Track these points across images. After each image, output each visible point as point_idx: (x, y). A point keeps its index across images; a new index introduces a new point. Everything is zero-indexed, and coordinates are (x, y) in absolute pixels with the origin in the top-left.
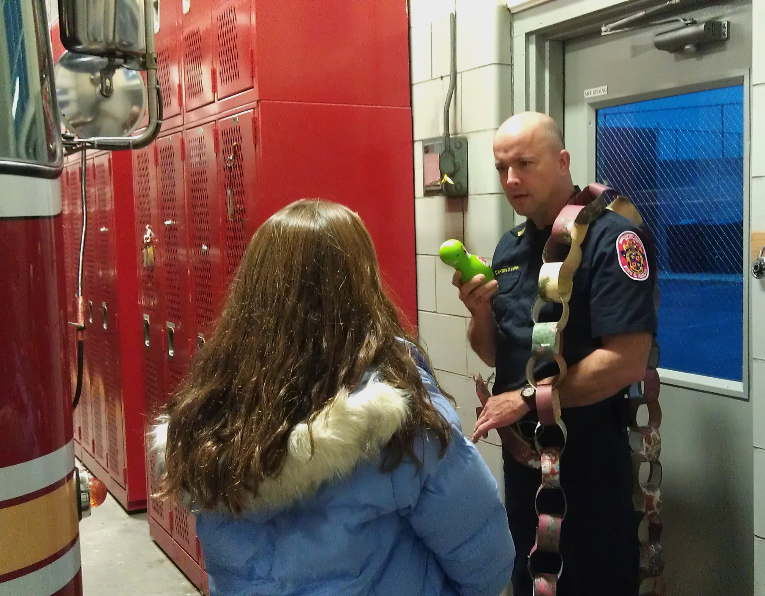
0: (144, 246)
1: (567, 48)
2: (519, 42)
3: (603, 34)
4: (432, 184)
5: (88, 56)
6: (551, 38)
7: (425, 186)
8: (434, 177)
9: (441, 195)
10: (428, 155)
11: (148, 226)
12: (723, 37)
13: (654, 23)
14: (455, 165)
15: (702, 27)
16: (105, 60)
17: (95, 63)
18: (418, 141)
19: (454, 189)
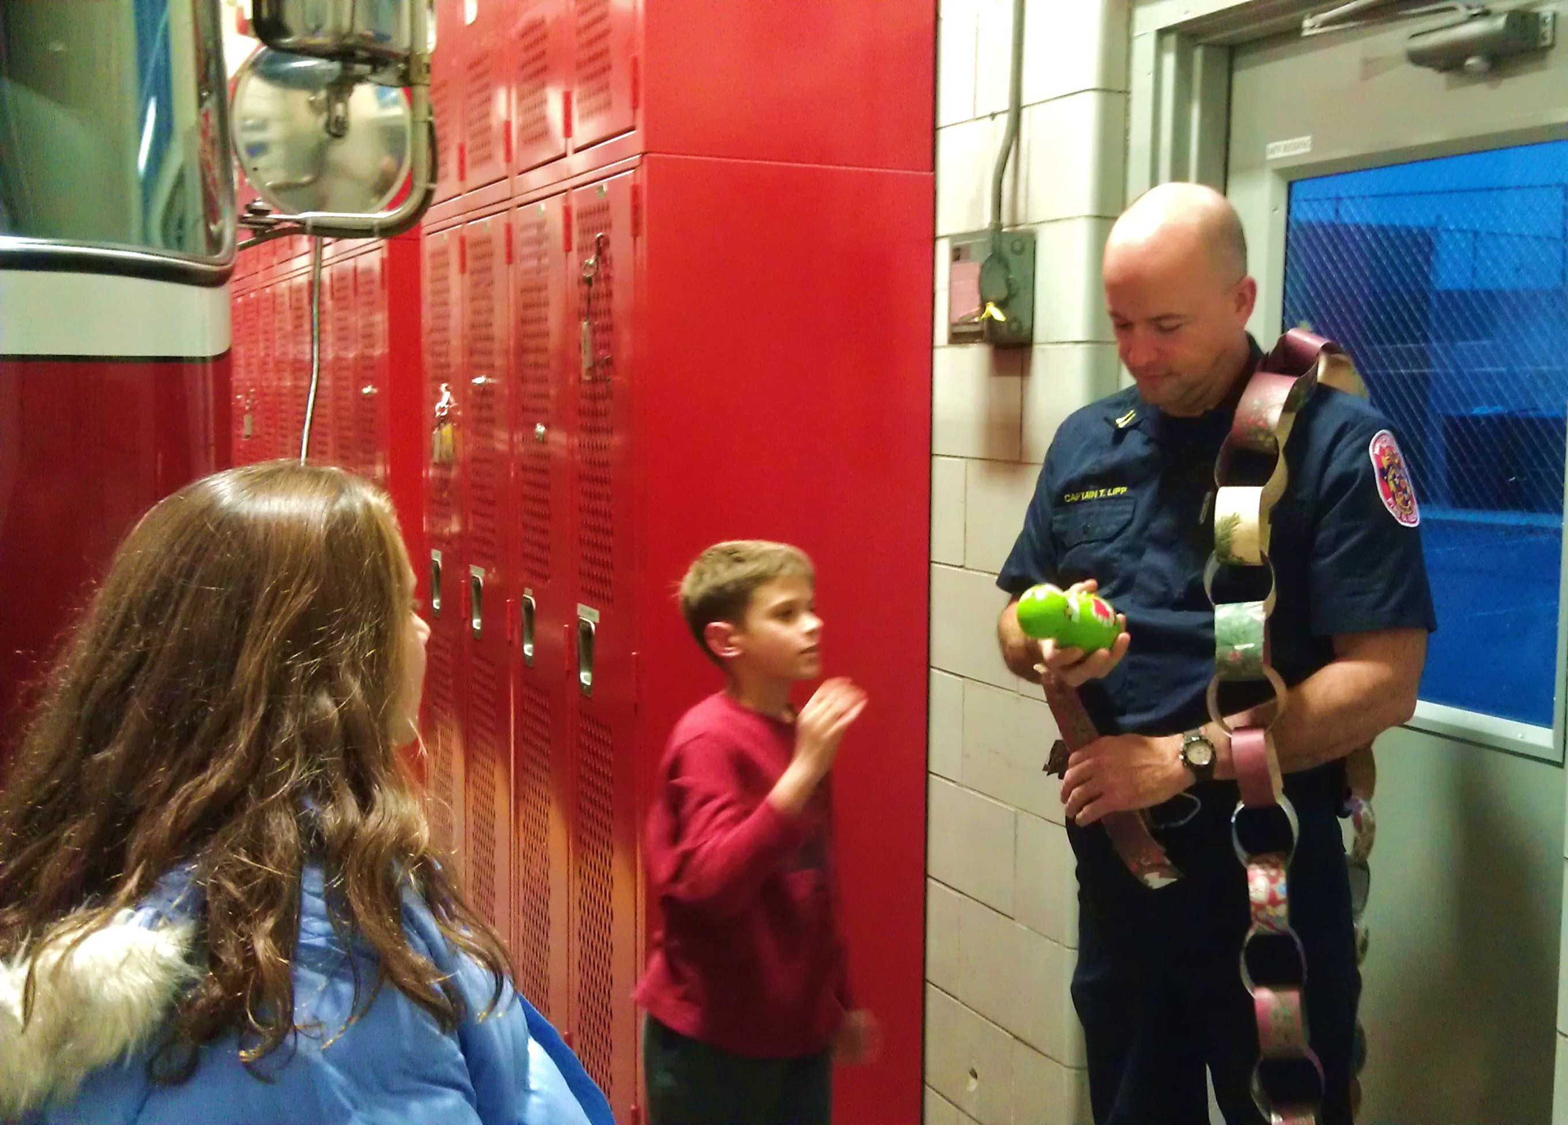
0: (436, 424)
1: (1239, 60)
2: (1144, 47)
3: (1306, 33)
4: (964, 320)
5: (304, 58)
6: (1205, 40)
7: (952, 325)
8: (969, 307)
9: (979, 342)
10: (958, 265)
11: (444, 386)
12: (1543, 44)
13: (1406, 12)
14: (1009, 284)
15: (1500, 22)
16: (336, 66)
17: (317, 73)
18: (943, 237)
19: (1005, 330)
